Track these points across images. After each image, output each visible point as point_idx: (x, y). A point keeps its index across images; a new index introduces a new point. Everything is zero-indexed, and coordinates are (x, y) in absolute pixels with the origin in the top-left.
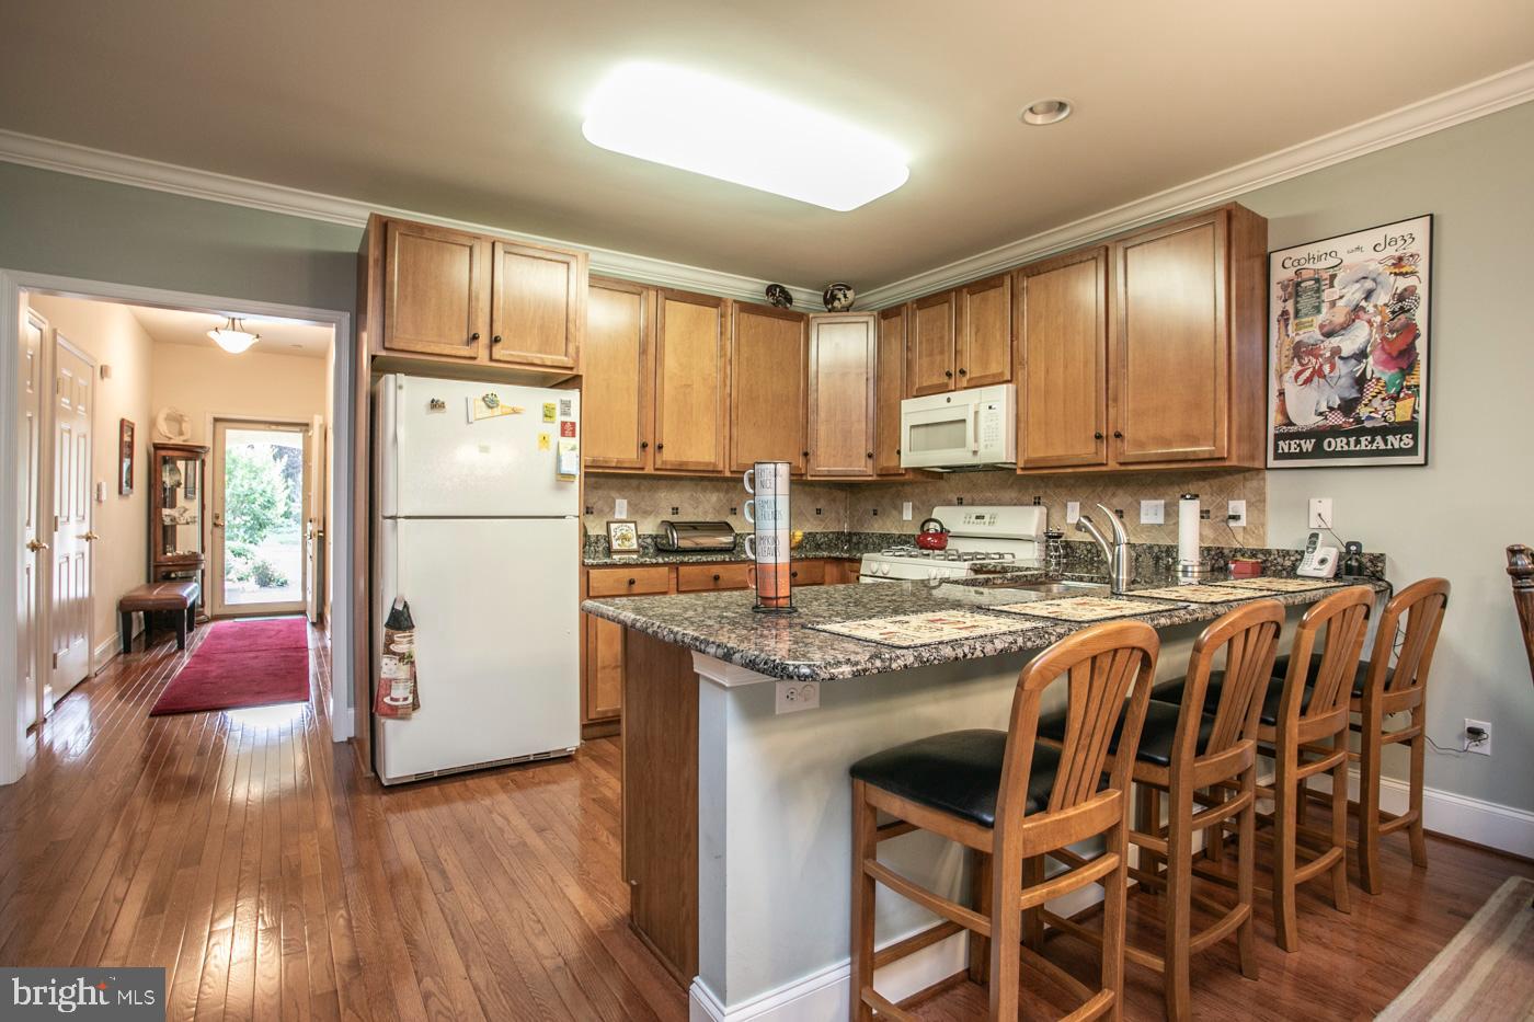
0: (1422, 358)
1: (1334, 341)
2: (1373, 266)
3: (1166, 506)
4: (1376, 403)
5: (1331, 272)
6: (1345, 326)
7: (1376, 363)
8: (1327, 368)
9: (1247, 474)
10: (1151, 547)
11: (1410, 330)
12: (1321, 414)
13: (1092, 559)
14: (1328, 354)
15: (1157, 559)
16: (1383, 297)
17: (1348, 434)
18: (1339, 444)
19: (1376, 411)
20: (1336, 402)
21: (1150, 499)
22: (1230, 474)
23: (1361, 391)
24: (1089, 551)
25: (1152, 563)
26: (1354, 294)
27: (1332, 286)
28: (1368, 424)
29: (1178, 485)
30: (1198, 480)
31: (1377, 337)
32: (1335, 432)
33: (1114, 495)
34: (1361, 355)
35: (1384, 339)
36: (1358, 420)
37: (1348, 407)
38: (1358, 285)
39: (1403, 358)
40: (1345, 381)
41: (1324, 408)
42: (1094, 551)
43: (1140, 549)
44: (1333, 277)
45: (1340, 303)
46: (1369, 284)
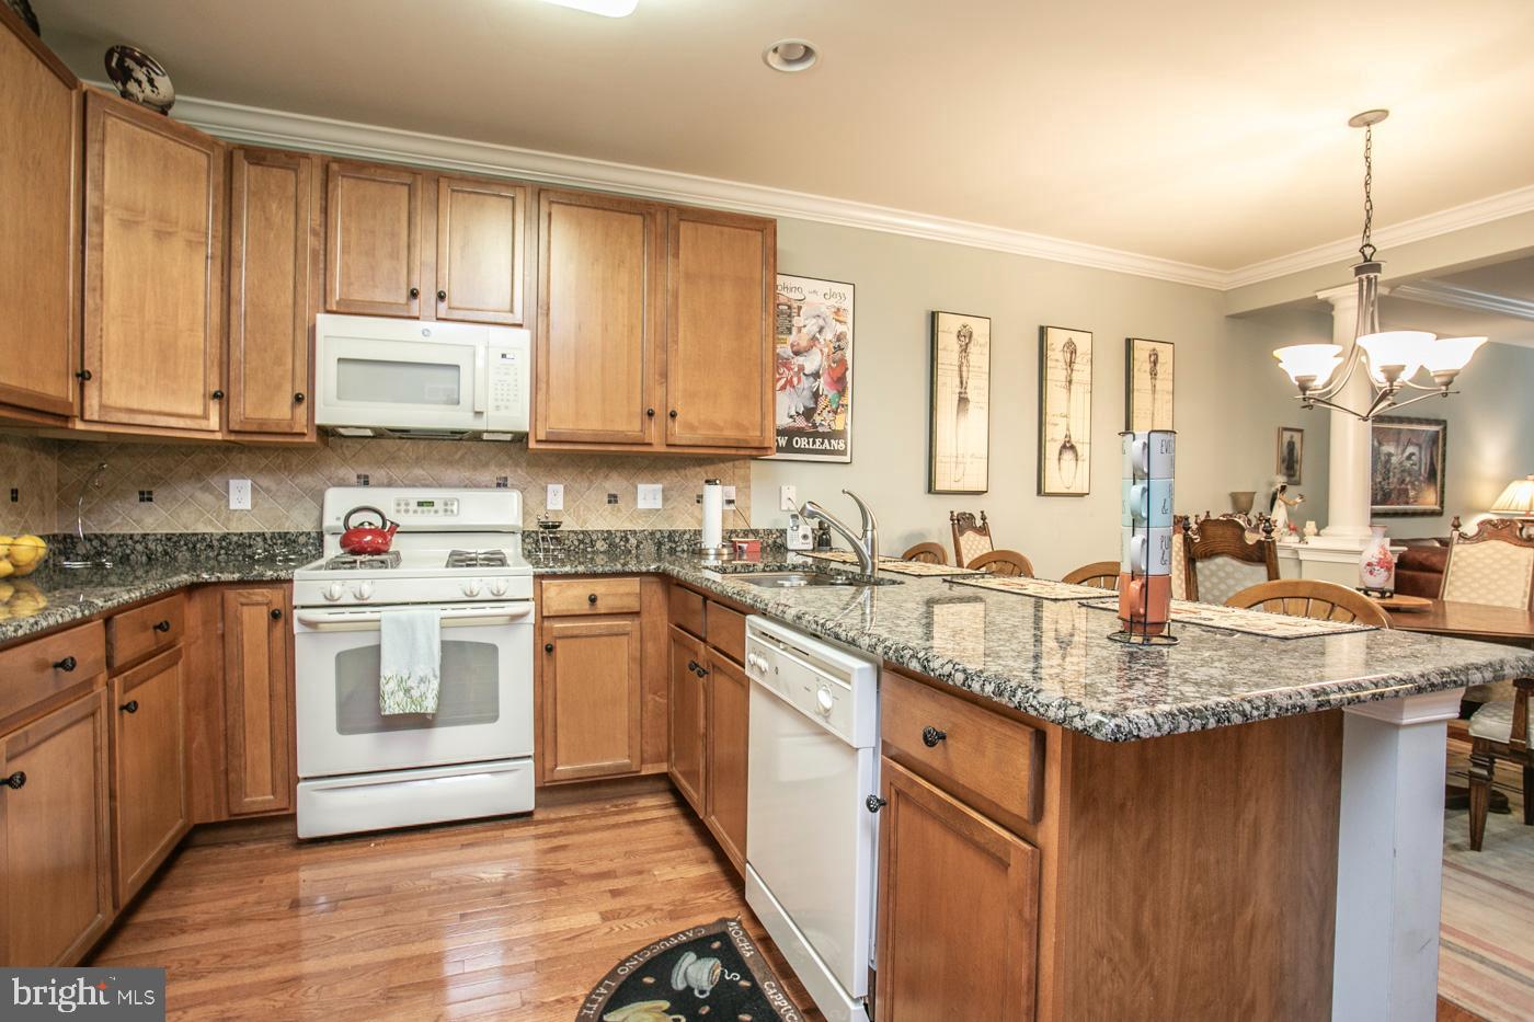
0: (849, 385)
1: (800, 360)
2: (823, 309)
3: (663, 491)
4: (825, 413)
5: (799, 303)
6: (808, 350)
7: (825, 382)
8: (795, 380)
9: (737, 463)
10: (653, 533)
11: (842, 362)
12: (791, 417)
13: (585, 550)
14: (796, 369)
15: (659, 544)
16: (829, 335)
17: (808, 435)
18: (802, 442)
19: (824, 420)
20: (801, 410)
21: (647, 483)
22: (723, 462)
23: (816, 403)
24: (581, 542)
25: (653, 549)
26: (812, 327)
27: (799, 315)
28: (820, 429)
29: (676, 469)
30: (694, 466)
31: (825, 364)
32: (800, 432)
33: (606, 477)
34: (816, 375)
35: (830, 366)
36: (815, 426)
37: (808, 413)
38: (814, 320)
39: (840, 383)
40: (807, 394)
41: (793, 413)
42: (587, 541)
43: (641, 536)
44: (800, 308)
45: (804, 330)
46: (821, 322)
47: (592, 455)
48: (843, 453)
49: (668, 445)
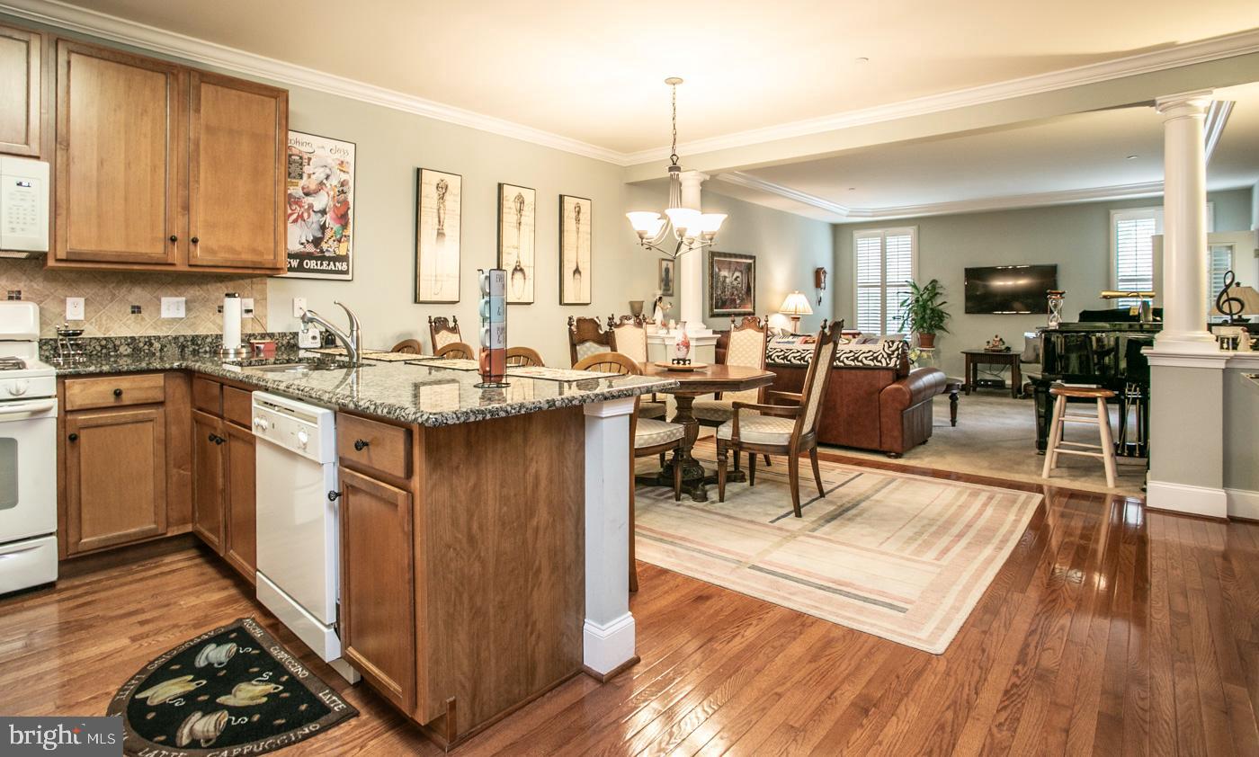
0: (351, 221)
1: (309, 200)
2: (330, 161)
3: (186, 302)
4: (331, 242)
5: (309, 155)
6: (316, 192)
7: (331, 218)
8: (306, 215)
9: (254, 280)
10: (176, 338)
11: (345, 203)
12: (302, 244)
13: (108, 355)
14: (306, 207)
15: (183, 348)
16: (334, 181)
17: (317, 259)
18: (312, 264)
19: (331, 247)
20: (311, 239)
21: (171, 296)
22: (242, 279)
23: (323, 233)
24: (103, 347)
25: (177, 351)
26: (320, 174)
27: (309, 164)
28: (327, 254)
29: (198, 285)
30: (216, 282)
31: (331, 203)
32: (310, 256)
33: (129, 291)
34: (323, 212)
35: (335, 205)
36: (322, 251)
37: (317, 242)
38: (322, 169)
39: (343, 219)
40: (315, 226)
41: (304, 241)
42: (110, 346)
43: (164, 341)
44: (310, 159)
45: (313, 177)
46: (328, 171)
47: (114, 273)
48: (346, 272)
49: (190, 266)
